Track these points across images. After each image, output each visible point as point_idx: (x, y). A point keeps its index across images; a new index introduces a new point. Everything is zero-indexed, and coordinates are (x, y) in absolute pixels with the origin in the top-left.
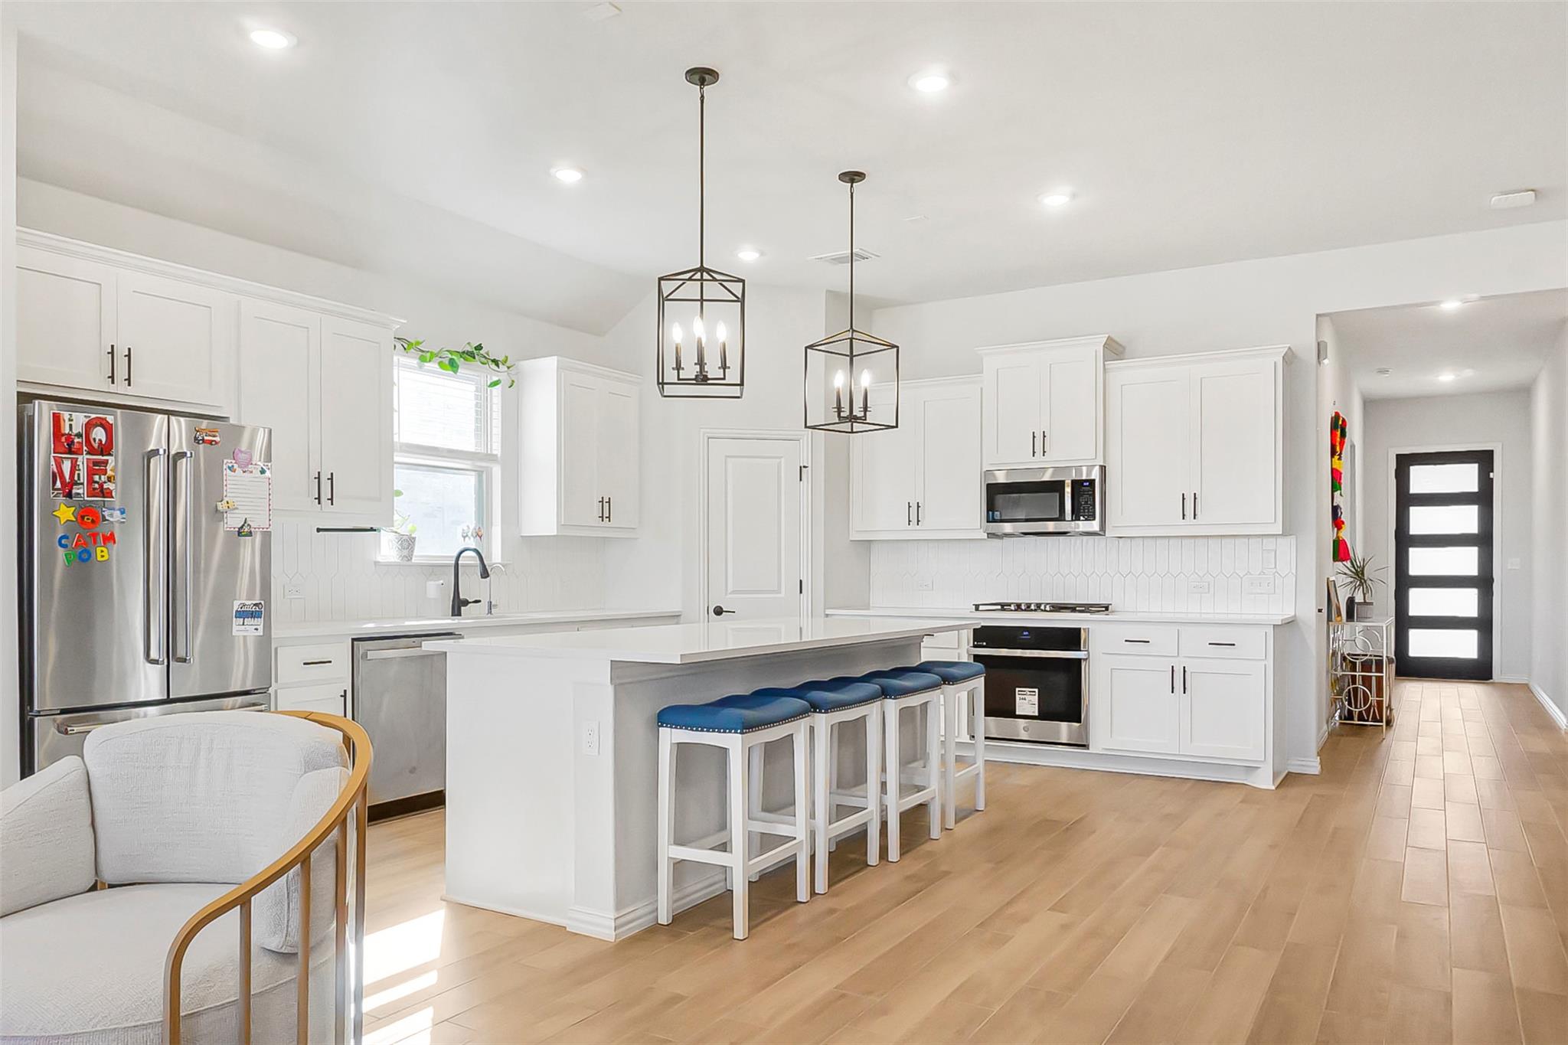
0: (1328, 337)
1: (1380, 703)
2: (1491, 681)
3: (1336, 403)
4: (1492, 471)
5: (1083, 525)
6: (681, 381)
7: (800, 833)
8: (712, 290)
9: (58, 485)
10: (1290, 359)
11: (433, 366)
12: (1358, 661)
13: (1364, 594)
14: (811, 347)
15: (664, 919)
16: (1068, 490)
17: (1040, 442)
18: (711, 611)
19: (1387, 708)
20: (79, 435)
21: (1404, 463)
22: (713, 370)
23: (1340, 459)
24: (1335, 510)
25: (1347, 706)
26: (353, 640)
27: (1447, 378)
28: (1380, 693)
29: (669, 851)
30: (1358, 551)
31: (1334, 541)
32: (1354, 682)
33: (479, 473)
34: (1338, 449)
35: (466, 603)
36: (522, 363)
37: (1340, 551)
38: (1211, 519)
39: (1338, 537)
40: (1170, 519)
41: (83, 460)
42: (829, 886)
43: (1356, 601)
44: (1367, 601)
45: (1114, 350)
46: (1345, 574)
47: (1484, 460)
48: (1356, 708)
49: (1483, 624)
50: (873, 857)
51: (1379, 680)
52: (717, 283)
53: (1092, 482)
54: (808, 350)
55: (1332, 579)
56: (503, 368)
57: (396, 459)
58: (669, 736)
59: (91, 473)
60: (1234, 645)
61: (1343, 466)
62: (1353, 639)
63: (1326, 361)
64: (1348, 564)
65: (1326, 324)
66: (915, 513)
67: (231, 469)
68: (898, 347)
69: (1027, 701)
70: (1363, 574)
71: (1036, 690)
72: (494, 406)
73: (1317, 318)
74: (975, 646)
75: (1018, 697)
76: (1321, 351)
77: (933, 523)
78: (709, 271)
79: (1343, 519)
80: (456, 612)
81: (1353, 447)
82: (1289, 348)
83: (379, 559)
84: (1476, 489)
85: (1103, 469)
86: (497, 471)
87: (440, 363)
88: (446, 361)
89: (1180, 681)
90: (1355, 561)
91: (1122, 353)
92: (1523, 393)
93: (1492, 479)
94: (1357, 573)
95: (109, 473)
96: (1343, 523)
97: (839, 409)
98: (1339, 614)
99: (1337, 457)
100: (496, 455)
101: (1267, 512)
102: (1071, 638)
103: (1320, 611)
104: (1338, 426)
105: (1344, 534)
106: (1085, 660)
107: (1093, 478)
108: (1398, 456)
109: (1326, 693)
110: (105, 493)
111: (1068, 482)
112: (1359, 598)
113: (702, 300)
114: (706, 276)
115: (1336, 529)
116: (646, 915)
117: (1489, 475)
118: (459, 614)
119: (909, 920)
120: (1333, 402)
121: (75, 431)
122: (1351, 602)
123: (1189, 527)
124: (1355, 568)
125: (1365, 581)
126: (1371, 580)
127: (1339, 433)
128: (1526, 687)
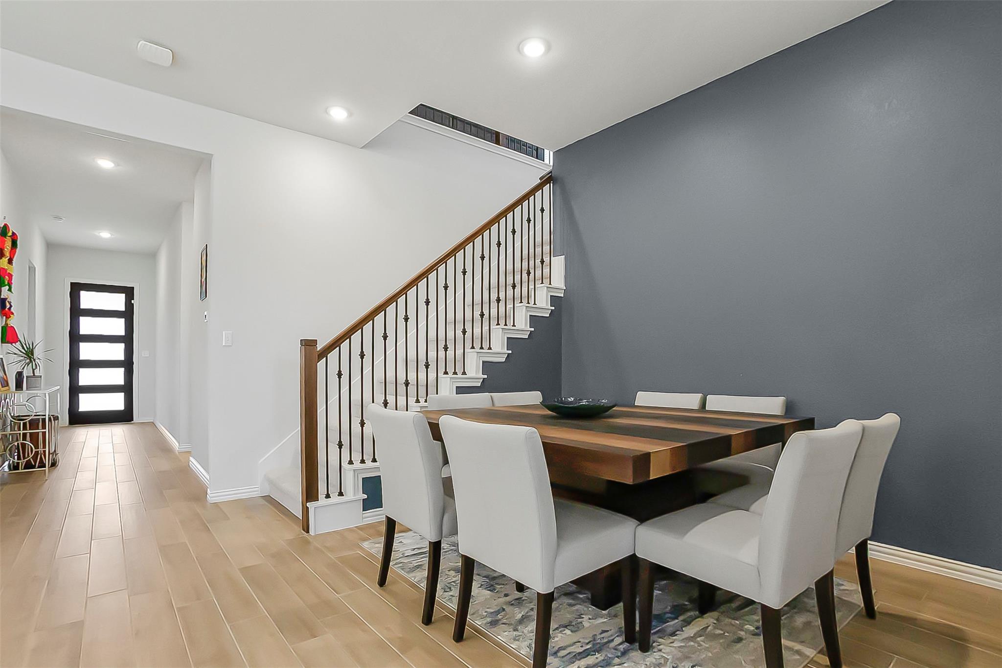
2: (132, 422)
3: (6, 218)
4: (133, 299)
12: (27, 421)
13: (33, 370)
21: (76, 289)
23: (10, 263)
27: (105, 236)
30: (27, 336)
31: (2, 327)
32: (20, 439)
34: (8, 254)
37: (9, 337)
39: (6, 324)
43: (25, 375)
44: (36, 375)
46: (15, 354)
47: (129, 292)
49: (127, 389)
61: (14, 270)
64: (18, 345)
70: (33, 354)
81: (33, 267)
84: (123, 309)
90: (26, 344)
92: (152, 256)
93: (133, 304)
94: (26, 354)
96: (10, 313)
98: (6, 385)
104: (8, 236)
105: (12, 322)
108: (72, 283)
112: (28, 373)
117: (131, 302)
120: (3, 217)
122: (19, 375)
124: (25, 350)
125: (34, 360)
126: (39, 359)
127: (9, 241)
128: (153, 424)
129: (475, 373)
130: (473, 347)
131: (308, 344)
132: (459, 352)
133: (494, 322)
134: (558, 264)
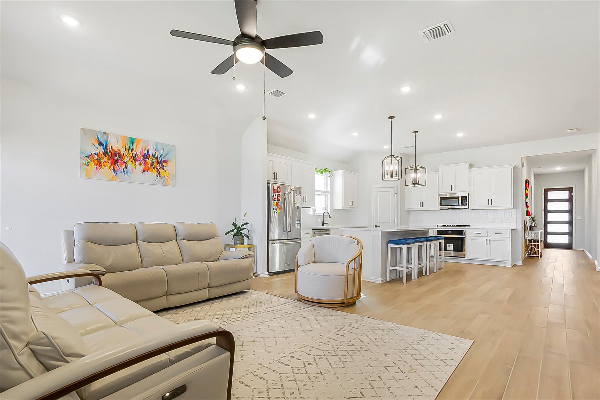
0: (525, 161)
1: (538, 251)
2: (572, 249)
4: (572, 193)
5: (463, 207)
6: (388, 178)
7: (413, 267)
8: (393, 159)
9: (273, 199)
10: (515, 168)
11: (319, 173)
12: (532, 240)
14: (406, 168)
15: (388, 280)
16: (460, 199)
17: (453, 188)
18: (374, 226)
19: (540, 253)
20: (276, 190)
21: (546, 191)
22: (394, 175)
23: (528, 190)
24: (527, 203)
25: (530, 252)
26: (312, 230)
27: (558, 169)
28: (538, 248)
29: (390, 268)
30: (533, 214)
31: (526, 211)
32: (531, 246)
33: (325, 196)
34: (527, 188)
35: (325, 223)
36: (335, 171)
37: (528, 213)
38: (495, 205)
39: (527, 210)
40: (486, 205)
41: (276, 194)
42: (418, 278)
43: (532, 226)
44: (535, 226)
45: (471, 166)
46: (529, 219)
47: (570, 190)
48: (532, 252)
49: (570, 234)
50: (424, 274)
51: (538, 245)
52: (395, 158)
53: (466, 197)
54: (406, 169)
55: (525, 220)
56: (331, 173)
57: (316, 193)
58: (390, 246)
59: (278, 197)
60: (501, 234)
61: (528, 192)
62: (531, 235)
63: (524, 167)
64: (530, 217)
65: (524, 159)
66: (422, 204)
67: (296, 195)
68: (426, 168)
69: (450, 247)
70: (534, 219)
71: (453, 245)
72: (328, 181)
73: (522, 158)
74: (437, 235)
75: (448, 246)
76: (523, 165)
77: (426, 206)
78: (393, 155)
79: (529, 205)
80: (323, 225)
81: (531, 187)
82: (515, 165)
83: (310, 214)
84: (568, 198)
85: (469, 193)
86: (329, 195)
87: (320, 172)
88: (321, 172)
89: (488, 242)
90: (532, 216)
91: (473, 166)
92: (582, 172)
93: (572, 195)
94: (532, 219)
95: (280, 196)
96: (529, 206)
97: (413, 182)
98: (527, 229)
99: (527, 190)
100: (329, 192)
101: (510, 203)
102: (461, 233)
103: (523, 227)
104: (527, 182)
105: (529, 209)
106: (465, 238)
107: (466, 196)
108: (544, 189)
109: (524, 249)
110: (279, 200)
111: (460, 197)
112: (533, 225)
113: (392, 161)
114: (393, 157)
115: (527, 208)
116: (385, 280)
118: (324, 226)
119: (436, 283)
120: (526, 177)
121: (276, 189)
123: (490, 207)
125: (535, 222)
126: (537, 221)
127: (527, 184)
128: (583, 250)
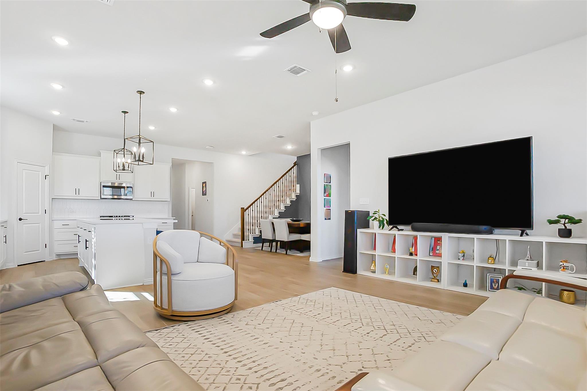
129: (277, 214)
130: (276, 208)
131: (242, 208)
132: (273, 209)
133: (281, 202)
134: (298, 186)
